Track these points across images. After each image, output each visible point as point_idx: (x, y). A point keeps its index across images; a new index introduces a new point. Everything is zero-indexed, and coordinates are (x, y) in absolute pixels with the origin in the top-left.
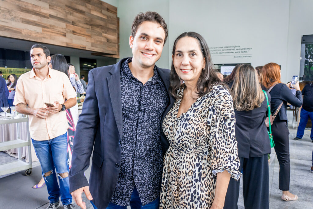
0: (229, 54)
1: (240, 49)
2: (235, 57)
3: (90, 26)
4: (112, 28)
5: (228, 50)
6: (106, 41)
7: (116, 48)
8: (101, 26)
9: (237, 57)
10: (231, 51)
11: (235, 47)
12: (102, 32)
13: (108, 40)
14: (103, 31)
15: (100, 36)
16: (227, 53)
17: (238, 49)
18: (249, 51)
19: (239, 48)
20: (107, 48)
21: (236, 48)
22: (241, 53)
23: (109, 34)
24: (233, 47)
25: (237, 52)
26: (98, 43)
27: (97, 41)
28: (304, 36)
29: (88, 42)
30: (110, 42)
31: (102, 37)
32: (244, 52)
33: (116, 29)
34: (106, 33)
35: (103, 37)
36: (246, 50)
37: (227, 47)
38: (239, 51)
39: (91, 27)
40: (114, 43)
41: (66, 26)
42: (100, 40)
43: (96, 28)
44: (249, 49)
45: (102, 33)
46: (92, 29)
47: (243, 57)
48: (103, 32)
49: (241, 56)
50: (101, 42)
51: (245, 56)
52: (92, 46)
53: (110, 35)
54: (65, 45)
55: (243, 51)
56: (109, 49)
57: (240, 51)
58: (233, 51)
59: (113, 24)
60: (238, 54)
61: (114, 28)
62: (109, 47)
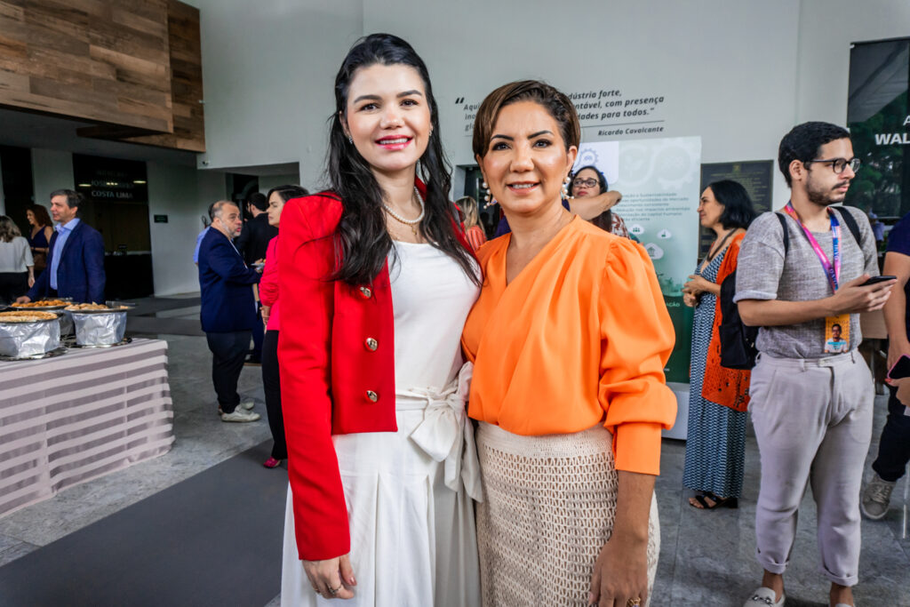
1: (619, 103)
2: (600, 133)
3: (21, 9)
4: (138, 28)
6: (112, 77)
7: (166, 108)
8: (85, 14)
9: (610, 133)
10: (585, 112)
11: (603, 94)
12: (86, 40)
13: (122, 74)
14: (93, 34)
15: (77, 55)
17: (612, 104)
18: (652, 109)
19: (615, 99)
20: (117, 106)
21: (604, 100)
22: (622, 119)
23: (124, 53)
24: (594, 95)
25: (609, 115)
26: (71, 80)
27: (63, 73)
28: (857, 45)
29: (8, 70)
30: (132, 83)
31: (86, 60)
32: (635, 113)
33: (158, 34)
34: (109, 45)
35: (93, 59)
36: (641, 107)
38: (615, 109)
39: (26, 13)
40: (154, 88)
42: (76, 69)
43: (52, 19)
44: (652, 100)
45: (87, 45)
46: (27, 22)
47: (631, 132)
48: (95, 42)
49: (623, 128)
50: (83, 77)
51: (640, 127)
52: (34, 89)
53: (131, 54)
55: (631, 108)
56: (132, 109)
57: (621, 109)
58: (593, 111)
59: (145, 14)
60: (614, 120)
61: (153, 32)
62: (130, 102)
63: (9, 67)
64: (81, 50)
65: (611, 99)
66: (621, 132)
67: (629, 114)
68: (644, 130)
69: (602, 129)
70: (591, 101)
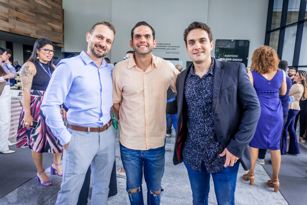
0: (162, 50)
1: (170, 47)
3: (35, 14)
4: (57, 18)
5: (161, 46)
6: (51, 30)
7: (61, 37)
8: (46, 15)
10: (163, 48)
11: (167, 44)
12: (47, 21)
13: (53, 29)
14: (48, 20)
15: (45, 25)
16: (160, 49)
17: (169, 47)
18: (177, 49)
19: (170, 46)
20: (52, 37)
21: (167, 46)
22: (171, 50)
23: (54, 24)
24: (165, 44)
25: (168, 49)
26: (44, 31)
27: (42, 29)
28: (217, 40)
29: (32, 29)
30: (55, 32)
31: (47, 26)
32: (174, 49)
33: (61, 19)
34: (51, 22)
35: (48, 26)
37: (160, 44)
38: (169, 48)
39: (36, 15)
40: (59, 33)
41: (9, 11)
42: (45, 28)
43: (41, 16)
44: (177, 47)
45: (47, 22)
46: (36, 17)
47: (173, 53)
48: (48, 21)
49: (171, 52)
50: (46, 30)
52: (37, 34)
53: (55, 24)
54: (8, 31)
55: (173, 48)
56: (55, 38)
57: (171, 48)
58: (165, 48)
59: (58, 14)
60: (169, 50)
61: (59, 18)
62: (54, 36)
63: (33, 28)
64: (45, 23)
65: (169, 45)
66: (171, 53)
67: (172, 49)
68: (175, 53)
69: (167, 52)
70: (164, 45)
